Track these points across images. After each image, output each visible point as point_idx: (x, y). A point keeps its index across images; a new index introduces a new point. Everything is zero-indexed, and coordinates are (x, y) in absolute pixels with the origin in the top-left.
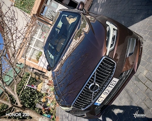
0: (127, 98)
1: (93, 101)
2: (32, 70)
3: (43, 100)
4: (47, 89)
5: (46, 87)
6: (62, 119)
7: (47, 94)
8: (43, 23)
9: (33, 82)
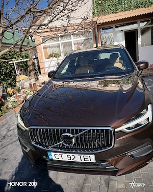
0: (79, 185)
1: (50, 148)
2: (34, 57)
3: (10, 90)
4: (25, 87)
5: (27, 85)
6: (4, 125)
7: (19, 90)
8: (92, 37)
9: (22, 66)
